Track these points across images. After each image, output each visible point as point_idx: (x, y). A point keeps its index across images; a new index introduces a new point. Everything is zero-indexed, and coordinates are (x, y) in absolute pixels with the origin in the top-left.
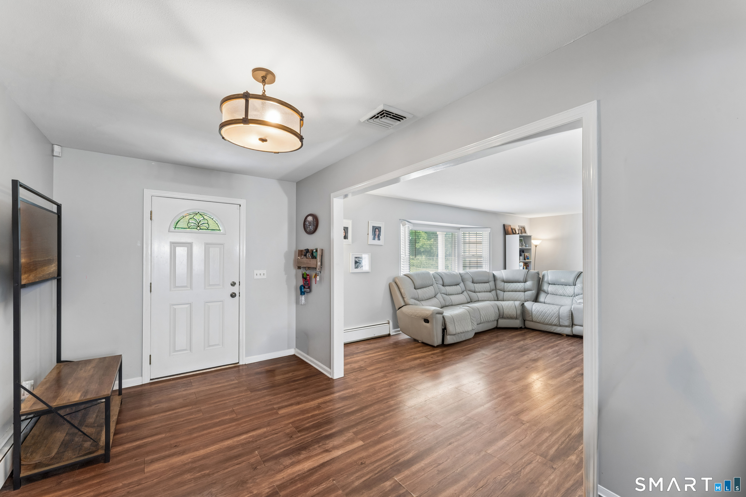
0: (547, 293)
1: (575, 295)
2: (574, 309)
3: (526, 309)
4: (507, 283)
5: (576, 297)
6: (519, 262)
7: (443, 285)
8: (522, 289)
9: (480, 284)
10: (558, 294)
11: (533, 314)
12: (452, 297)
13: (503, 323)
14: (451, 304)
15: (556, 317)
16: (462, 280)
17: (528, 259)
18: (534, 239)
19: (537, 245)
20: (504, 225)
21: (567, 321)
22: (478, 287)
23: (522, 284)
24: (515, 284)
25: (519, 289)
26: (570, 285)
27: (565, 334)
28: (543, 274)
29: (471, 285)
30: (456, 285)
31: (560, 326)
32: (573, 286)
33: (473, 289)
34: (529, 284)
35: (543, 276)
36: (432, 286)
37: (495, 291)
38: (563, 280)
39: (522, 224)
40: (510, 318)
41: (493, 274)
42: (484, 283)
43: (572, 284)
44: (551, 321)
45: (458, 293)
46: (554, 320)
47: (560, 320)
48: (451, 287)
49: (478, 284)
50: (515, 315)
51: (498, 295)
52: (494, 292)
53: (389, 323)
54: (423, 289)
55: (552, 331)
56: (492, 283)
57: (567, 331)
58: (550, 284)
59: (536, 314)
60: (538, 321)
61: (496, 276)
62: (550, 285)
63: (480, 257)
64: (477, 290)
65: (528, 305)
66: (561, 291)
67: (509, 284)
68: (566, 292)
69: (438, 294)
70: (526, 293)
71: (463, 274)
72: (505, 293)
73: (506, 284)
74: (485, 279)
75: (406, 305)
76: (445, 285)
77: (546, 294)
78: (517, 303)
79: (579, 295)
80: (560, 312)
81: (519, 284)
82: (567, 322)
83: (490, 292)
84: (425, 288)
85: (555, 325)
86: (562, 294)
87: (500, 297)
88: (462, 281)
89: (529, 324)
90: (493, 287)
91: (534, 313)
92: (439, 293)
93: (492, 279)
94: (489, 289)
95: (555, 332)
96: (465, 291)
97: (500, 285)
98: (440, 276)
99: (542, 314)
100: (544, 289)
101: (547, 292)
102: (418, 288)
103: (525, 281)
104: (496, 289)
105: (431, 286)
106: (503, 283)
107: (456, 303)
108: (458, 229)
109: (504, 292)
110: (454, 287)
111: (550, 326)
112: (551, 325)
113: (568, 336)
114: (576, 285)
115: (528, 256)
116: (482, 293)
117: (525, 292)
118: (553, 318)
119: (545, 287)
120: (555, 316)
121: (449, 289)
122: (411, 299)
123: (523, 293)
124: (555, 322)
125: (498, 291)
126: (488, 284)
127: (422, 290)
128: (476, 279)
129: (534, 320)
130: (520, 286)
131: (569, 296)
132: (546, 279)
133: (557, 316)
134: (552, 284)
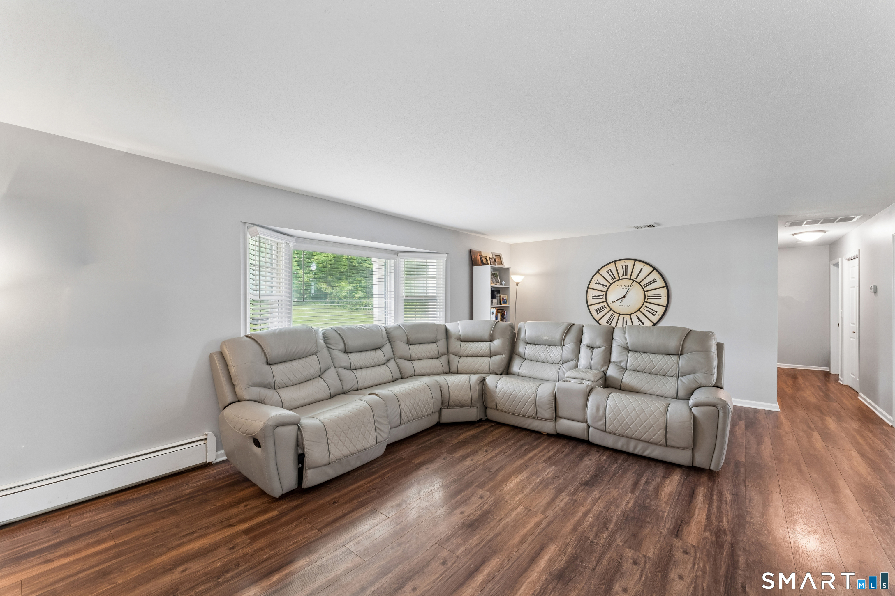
0: (524, 358)
1: (562, 362)
2: (558, 389)
3: (488, 388)
4: (465, 343)
5: (564, 365)
6: (490, 308)
7: (346, 352)
8: (487, 352)
9: (421, 346)
10: (539, 360)
11: (497, 398)
12: (359, 374)
13: (449, 415)
14: (356, 386)
15: (531, 404)
16: (389, 339)
17: (505, 303)
18: (515, 274)
19: (519, 283)
20: (470, 251)
21: (548, 410)
22: (416, 350)
23: (487, 344)
24: (477, 344)
25: (481, 352)
26: (556, 345)
27: (545, 433)
28: (520, 327)
29: (402, 348)
30: (375, 349)
31: (538, 418)
32: (560, 347)
33: (407, 354)
34: (497, 343)
35: (519, 330)
36: (315, 356)
37: (446, 356)
38: (546, 338)
39: (497, 251)
40: (461, 405)
41: (446, 327)
42: (427, 344)
43: (559, 344)
44: (524, 410)
45: (377, 364)
46: (528, 409)
47: (537, 407)
48: (364, 354)
49: (417, 346)
50: (469, 402)
51: (450, 362)
52: (444, 359)
53: (206, 439)
54: (290, 362)
55: (526, 426)
56: (442, 343)
57: (548, 427)
58: (528, 343)
59: (501, 398)
60: (504, 409)
61: (449, 330)
62: (528, 346)
63: (432, 300)
64: (413, 355)
65: (491, 381)
66: (544, 355)
67: (467, 344)
68: (549, 357)
69: (329, 370)
70: (493, 359)
71: (392, 330)
72: (462, 359)
73: (463, 343)
74: (430, 336)
75: (239, 401)
76: (349, 351)
77: (522, 360)
78: (474, 378)
79: (568, 361)
80: (538, 395)
81: (482, 344)
82: (548, 413)
83: (438, 358)
84: (297, 361)
85: (530, 417)
86: (545, 360)
87: (454, 368)
88: (389, 342)
89: (492, 415)
90: (443, 349)
91: (499, 395)
92: (333, 368)
93: (442, 336)
94: (436, 352)
95: (530, 428)
96: (393, 360)
97: (455, 345)
98: (339, 334)
99: (511, 398)
100: (519, 351)
101: (523, 356)
102: (277, 361)
103: (491, 340)
104: (448, 353)
105: (311, 357)
106: (459, 342)
107: (366, 385)
108: (395, 254)
109: (460, 357)
110: (369, 353)
111: (523, 419)
112: (524, 416)
113: (549, 435)
114: (564, 346)
115: (505, 298)
116: (423, 360)
117: (491, 357)
118: (527, 406)
119: (521, 348)
120: (530, 401)
121: (356, 359)
122: (252, 386)
123: (488, 359)
124: (531, 411)
125: (452, 357)
126: (435, 344)
127: (288, 365)
128: (413, 337)
129: (499, 407)
130: (484, 347)
131: (555, 364)
132: (522, 335)
133: (533, 402)
134: (530, 344)
